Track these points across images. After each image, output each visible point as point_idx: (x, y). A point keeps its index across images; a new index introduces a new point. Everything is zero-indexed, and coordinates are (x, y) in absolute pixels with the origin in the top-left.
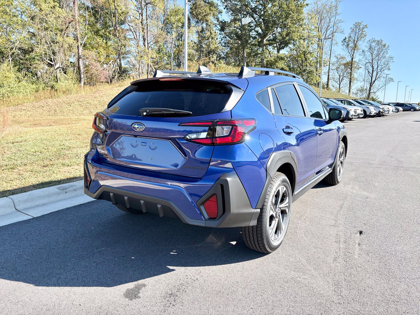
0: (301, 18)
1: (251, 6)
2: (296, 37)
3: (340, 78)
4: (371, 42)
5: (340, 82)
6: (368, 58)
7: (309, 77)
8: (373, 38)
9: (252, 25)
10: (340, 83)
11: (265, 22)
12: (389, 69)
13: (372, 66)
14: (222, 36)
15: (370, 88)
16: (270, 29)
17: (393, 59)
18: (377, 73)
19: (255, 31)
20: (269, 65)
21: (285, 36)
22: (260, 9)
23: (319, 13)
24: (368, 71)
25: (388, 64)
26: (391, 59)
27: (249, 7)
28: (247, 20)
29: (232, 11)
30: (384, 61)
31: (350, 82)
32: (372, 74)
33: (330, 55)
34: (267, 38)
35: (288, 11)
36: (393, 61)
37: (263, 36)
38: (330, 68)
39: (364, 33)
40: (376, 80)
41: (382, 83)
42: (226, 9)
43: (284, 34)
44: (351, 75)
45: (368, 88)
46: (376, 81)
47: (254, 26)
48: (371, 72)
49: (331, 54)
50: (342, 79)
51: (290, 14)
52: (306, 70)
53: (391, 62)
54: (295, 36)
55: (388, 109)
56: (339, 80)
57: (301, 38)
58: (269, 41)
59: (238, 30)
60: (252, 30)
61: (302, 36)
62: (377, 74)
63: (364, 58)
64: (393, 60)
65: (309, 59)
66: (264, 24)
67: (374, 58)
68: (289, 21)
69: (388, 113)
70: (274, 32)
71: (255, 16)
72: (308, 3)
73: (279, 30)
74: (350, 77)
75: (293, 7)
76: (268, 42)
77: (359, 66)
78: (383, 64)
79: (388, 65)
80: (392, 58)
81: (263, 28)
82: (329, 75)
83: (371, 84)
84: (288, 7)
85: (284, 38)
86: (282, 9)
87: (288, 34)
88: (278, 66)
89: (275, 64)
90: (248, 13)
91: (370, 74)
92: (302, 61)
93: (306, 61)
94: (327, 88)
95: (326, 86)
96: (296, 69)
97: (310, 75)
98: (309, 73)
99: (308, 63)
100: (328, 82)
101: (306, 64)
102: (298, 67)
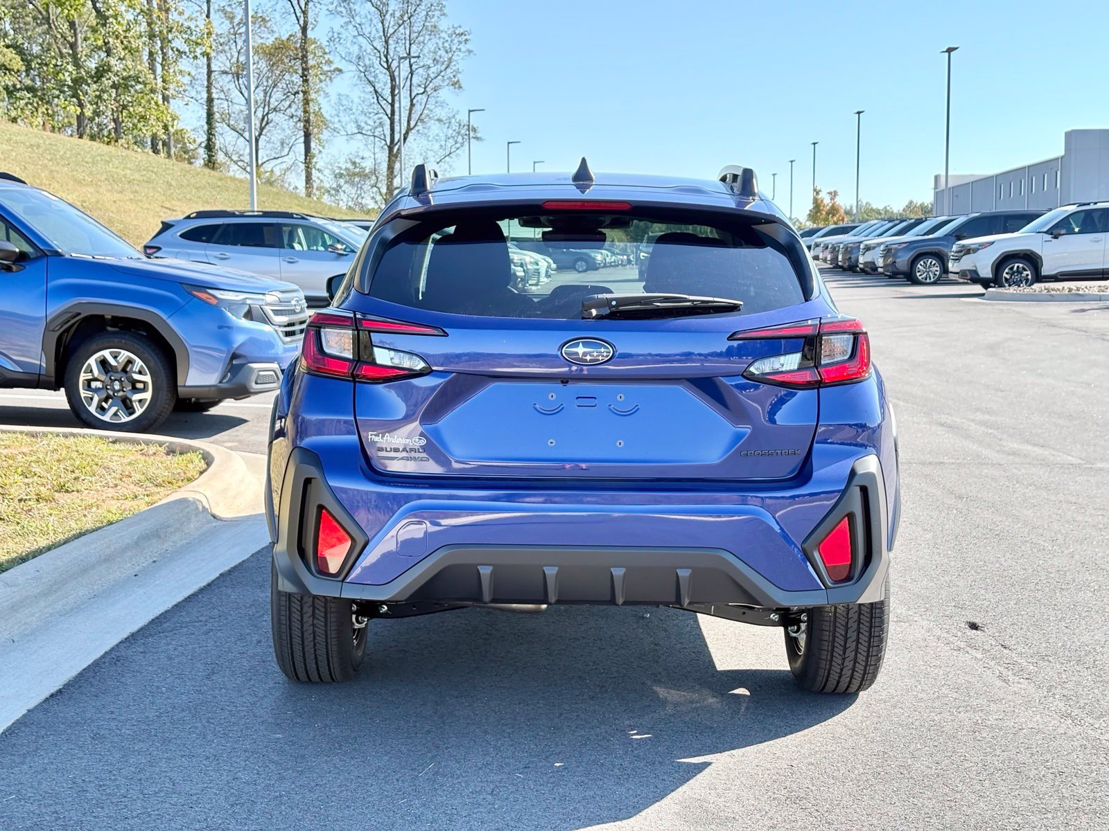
5: (257, 134)
6: (367, 30)
7: (124, 107)
10: (256, 140)
12: (456, 85)
13: (389, 68)
15: (391, 168)
17: (466, 40)
18: (412, 100)
24: (376, 92)
25: (450, 59)
26: (460, 43)
30: (431, 46)
31: (307, 136)
32: (392, 105)
36: (470, 52)
38: (214, 67)
40: (409, 129)
41: (437, 146)
44: (306, 102)
45: (384, 166)
46: (411, 137)
48: (387, 93)
50: (265, 123)
52: (109, 70)
53: (462, 55)
55: (537, 264)
62: (412, 105)
63: (350, 27)
64: (469, 46)
65: (115, 17)
67: (391, 31)
69: (536, 285)
74: (305, 112)
77: (329, 62)
78: (430, 62)
79: (453, 67)
80: (464, 38)
82: (210, 101)
83: (391, 149)
91: (383, 103)
92: (72, 25)
93: (104, 25)
94: (211, 163)
95: (202, 152)
96: (54, 62)
97: (129, 99)
98: (122, 86)
99: (117, 37)
100: (210, 134)
101: (106, 44)
102: (62, 56)
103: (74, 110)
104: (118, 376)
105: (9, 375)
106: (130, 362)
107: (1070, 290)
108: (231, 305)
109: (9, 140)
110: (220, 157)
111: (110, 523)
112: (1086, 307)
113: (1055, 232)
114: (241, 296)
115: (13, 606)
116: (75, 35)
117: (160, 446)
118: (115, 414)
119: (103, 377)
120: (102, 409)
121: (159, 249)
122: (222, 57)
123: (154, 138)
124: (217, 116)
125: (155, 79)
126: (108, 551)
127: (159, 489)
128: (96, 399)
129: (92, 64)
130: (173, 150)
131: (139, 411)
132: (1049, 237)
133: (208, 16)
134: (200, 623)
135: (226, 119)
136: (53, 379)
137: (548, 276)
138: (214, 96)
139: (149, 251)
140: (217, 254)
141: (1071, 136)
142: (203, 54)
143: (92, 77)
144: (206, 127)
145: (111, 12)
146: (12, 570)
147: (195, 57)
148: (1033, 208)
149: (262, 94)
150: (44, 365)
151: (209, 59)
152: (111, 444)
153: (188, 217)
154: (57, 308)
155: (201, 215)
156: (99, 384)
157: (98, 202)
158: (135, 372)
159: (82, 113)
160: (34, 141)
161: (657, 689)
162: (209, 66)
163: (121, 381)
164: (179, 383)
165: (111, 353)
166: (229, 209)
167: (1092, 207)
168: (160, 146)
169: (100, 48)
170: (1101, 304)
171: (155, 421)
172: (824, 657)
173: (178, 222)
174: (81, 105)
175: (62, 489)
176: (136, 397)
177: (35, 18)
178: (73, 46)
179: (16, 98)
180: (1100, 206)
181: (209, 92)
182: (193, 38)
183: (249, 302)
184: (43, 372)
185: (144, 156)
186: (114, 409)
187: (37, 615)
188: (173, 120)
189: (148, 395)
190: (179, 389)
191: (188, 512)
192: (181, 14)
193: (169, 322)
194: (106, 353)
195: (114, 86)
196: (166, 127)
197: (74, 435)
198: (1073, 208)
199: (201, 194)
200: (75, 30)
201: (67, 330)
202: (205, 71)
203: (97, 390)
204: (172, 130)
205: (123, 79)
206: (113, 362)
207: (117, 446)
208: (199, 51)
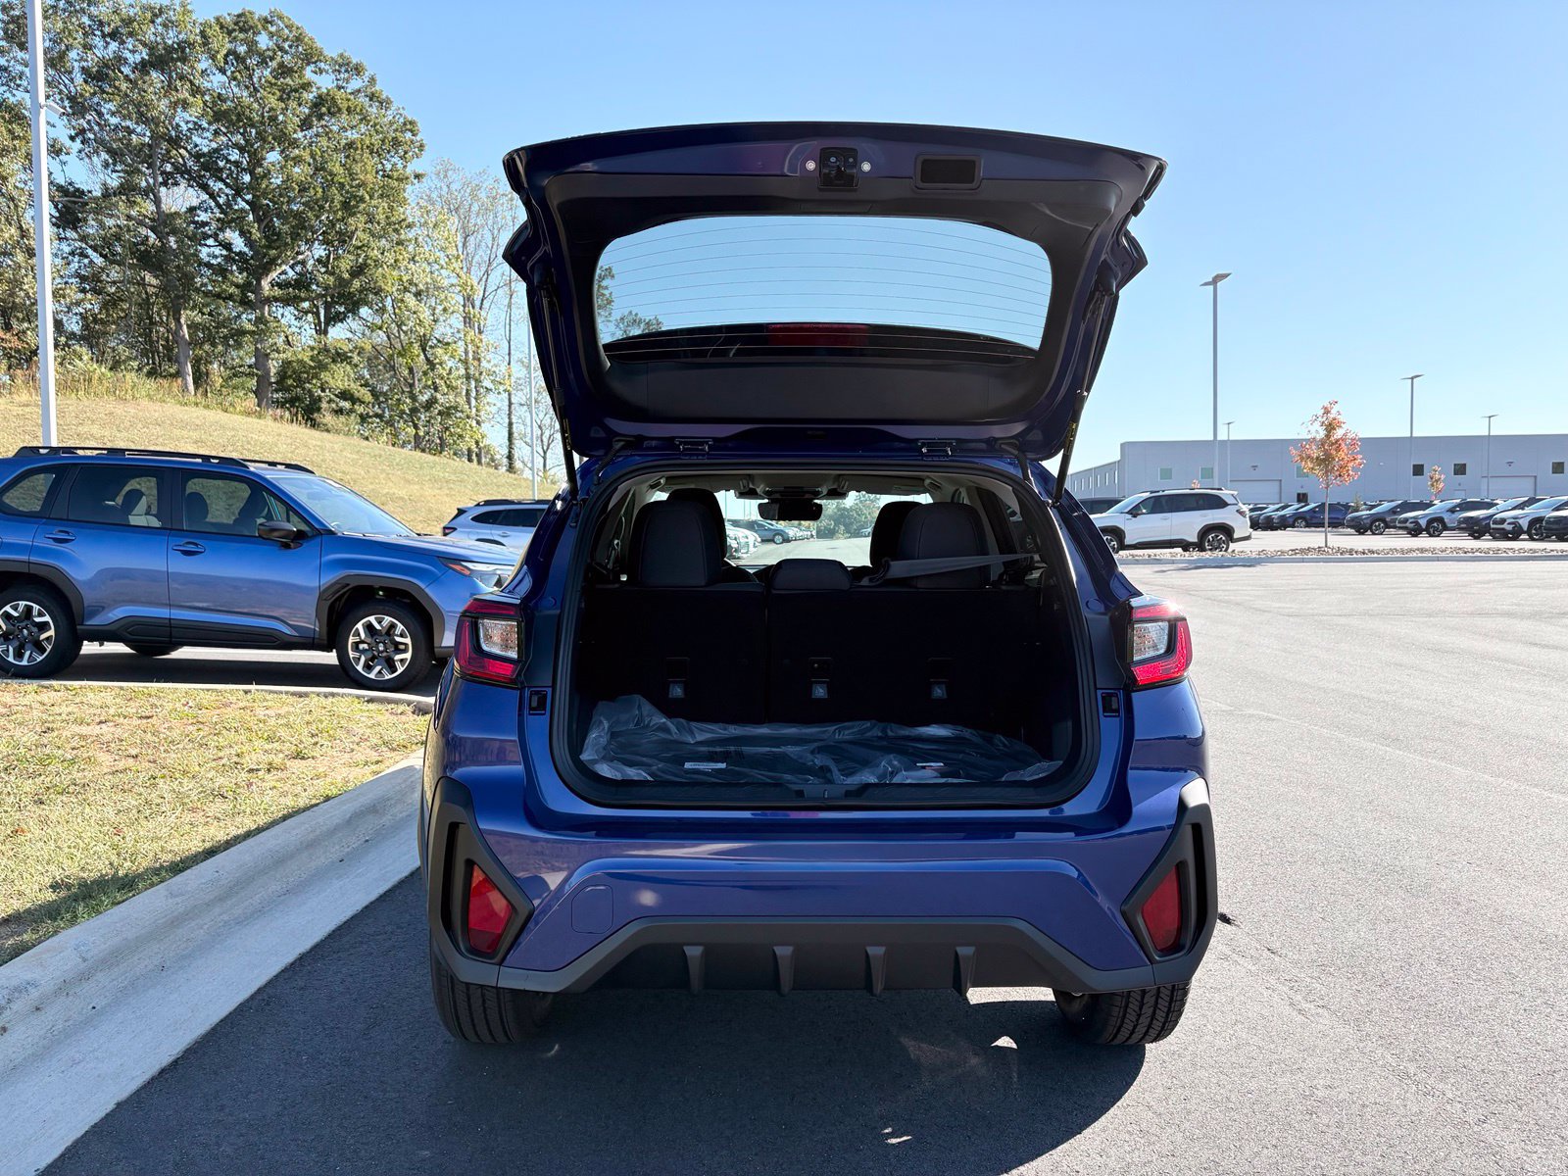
0: (404, 220)
1: (196, 146)
2: (389, 285)
3: (542, 435)
4: (628, 326)
5: (545, 448)
7: (447, 429)
8: (631, 312)
9: (203, 217)
10: (545, 453)
11: (263, 215)
14: (67, 249)
16: (287, 244)
19: (220, 245)
20: (290, 376)
21: (346, 276)
22: (237, 164)
23: (457, 210)
27: (186, 149)
28: (180, 198)
29: (110, 151)
33: (509, 354)
34: (274, 275)
35: (352, 187)
37: (256, 265)
38: (513, 401)
39: (606, 292)
42: (78, 140)
43: (343, 269)
47: (214, 225)
49: (512, 352)
51: (362, 200)
52: (436, 402)
54: (388, 279)
56: (542, 441)
57: (405, 288)
58: (279, 285)
59: (144, 231)
60: (206, 236)
61: (411, 282)
65: (441, 364)
66: (258, 220)
68: (357, 222)
70: (300, 257)
71: (216, 186)
72: (420, 171)
73: (319, 251)
75: (370, 178)
76: (277, 292)
81: (254, 237)
82: (510, 424)
84: (352, 175)
85: (342, 283)
86: (329, 178)
87: (358, 271)
88: (332, 382)
89: (316, 376)
90: (182, 170)
92: (411, 370)
93: (432, 370)
94: (511, 468)
95: (505, 461)
96: (396, 396)
97: (451, 423)
98: (447, 413)
99: (442, 378)
100: (510, 447)
101: (434, 383)
102: (403, 392)
103: (411, 431)
104: (382, 639)
105: (287, 639)
106: (393, 626)
107: (1149, 556)
108: (482, 575)
109: (358, 452)
110: (518, 464)
111: (328, 799)
112: (1164, 569)
113: (1134, 512)
114: (492, 568)
115: (173, 922)
116: (413, 378)
117: (408, 706)
118: (380, 672)
119: (369, 640)
120: (368, 667)
121: (455, 529)
122: (520, 394)
123: (470, 451)
124: (515, 435)
125: (470, 408)
126: (312, 836)
127: (393, 754)
128: (363, 659)
129: (424, 398)
130: (483, 460)
131: (400, 669)
132: (1130, 516)
133: (509, 364)
134: (384, 936)
135: (523, 437)
136: (326, 642)
137: (755, 546)
138: (514, 421)
139: (447, 531)
140: (500, 532)
141: (1123, 446)
142: (505, 391)
143: (423, 407)
144: (508, 444)
145: (437, 361)
146: (189, 871)
147: (499, 393)
148: (1115, 495)
149: (549, 420)
150: (317, 629)
151: (509, 395)
152: (366, 703)
153: (478, 505)
154: (329, 578)
155: (488, 503)
156: (366, 646)
157: (421, 496)
158: (397, 636)
159: (417, 433)
160: (377, 453)
161: (905, 1041)
162: (510, 399)
163: (384, 643)
164: (436, 645)
165: (376, 618)
166: (509, 498)
167: (1161, 493)
168: (474, 457)
169: (429, 387)
170: (1175, 566)
171: (414, 678)
172: (1116, 1014)
173: (470, 508)
174: (416, 427)
175: (299, 756)
176: (398, 657)
177: (385, 367)
178: (412, 386)
179: (369, 423)
180: (1166, 493)
181: (510, 418)
182: (497, 379)
183: (498, 572)
184: (317, 636)
185: (462, 463)
186: (378, 668)
187: (206, 927)
188: (483, 437)
189: (408, 656)
190: (436, 650)
191: (412, 782)
192: (489, 362)
193: (427, 590)
194: (372, 619)
195: (440, 413)
196: (477, 443)
197: (333, 695)
198: (1147, 495)
199: (500, 490)
200: (413, 375)
201: (339, 599)
202: (507, 403)
203: (364, 651)
204: (481, 445)
205: (446, 408)
206: (378, 627)
207: (371, 706)
208: (501, 388)
